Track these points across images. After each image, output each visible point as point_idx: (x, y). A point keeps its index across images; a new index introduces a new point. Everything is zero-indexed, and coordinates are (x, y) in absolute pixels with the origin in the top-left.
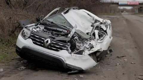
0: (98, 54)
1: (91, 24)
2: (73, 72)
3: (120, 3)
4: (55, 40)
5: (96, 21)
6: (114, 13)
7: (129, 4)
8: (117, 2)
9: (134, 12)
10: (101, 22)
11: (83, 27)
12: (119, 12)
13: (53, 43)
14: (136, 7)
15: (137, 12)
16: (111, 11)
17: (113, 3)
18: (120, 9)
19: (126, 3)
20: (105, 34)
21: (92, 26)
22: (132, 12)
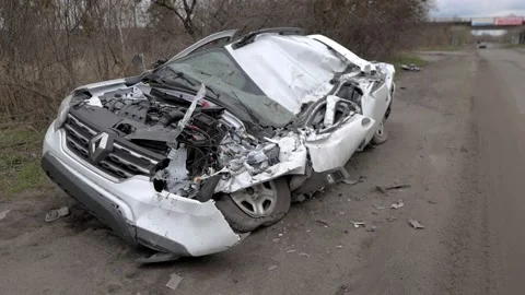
0: (296, 183)
1: (331, 76)
2: (154, 258)
3: (474, 23)
4: (130, 137)
5: (351, 67)
6: (460, 44)
7: (497, 23)
8: (468, 20)
9: (509, 41)
10: (363, 69)
11: (293, 87)
12: (471, 43)
13: (115, 148)
14: (515, 31)
15: (517, 41)
16: (451, 40)
17: (458, 23)
18: (473, 37)
19: (490, 22)
20: (354, 110)
21: (332, 82)
22: (505, 42)
